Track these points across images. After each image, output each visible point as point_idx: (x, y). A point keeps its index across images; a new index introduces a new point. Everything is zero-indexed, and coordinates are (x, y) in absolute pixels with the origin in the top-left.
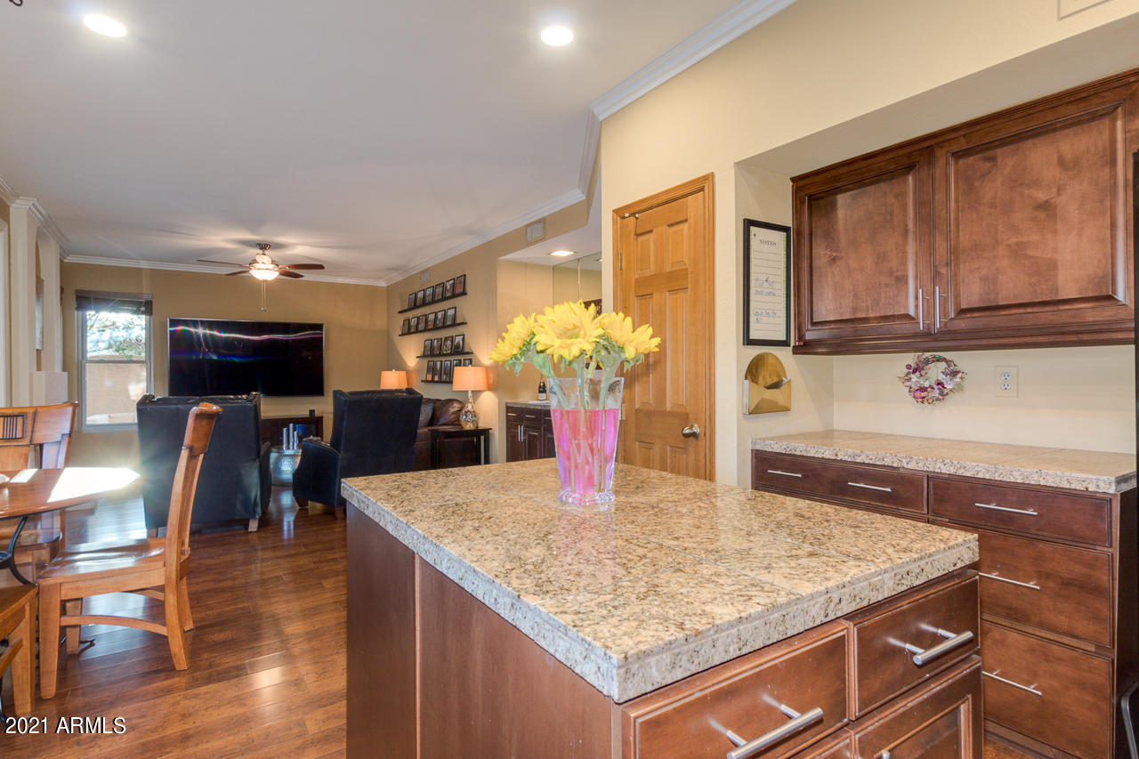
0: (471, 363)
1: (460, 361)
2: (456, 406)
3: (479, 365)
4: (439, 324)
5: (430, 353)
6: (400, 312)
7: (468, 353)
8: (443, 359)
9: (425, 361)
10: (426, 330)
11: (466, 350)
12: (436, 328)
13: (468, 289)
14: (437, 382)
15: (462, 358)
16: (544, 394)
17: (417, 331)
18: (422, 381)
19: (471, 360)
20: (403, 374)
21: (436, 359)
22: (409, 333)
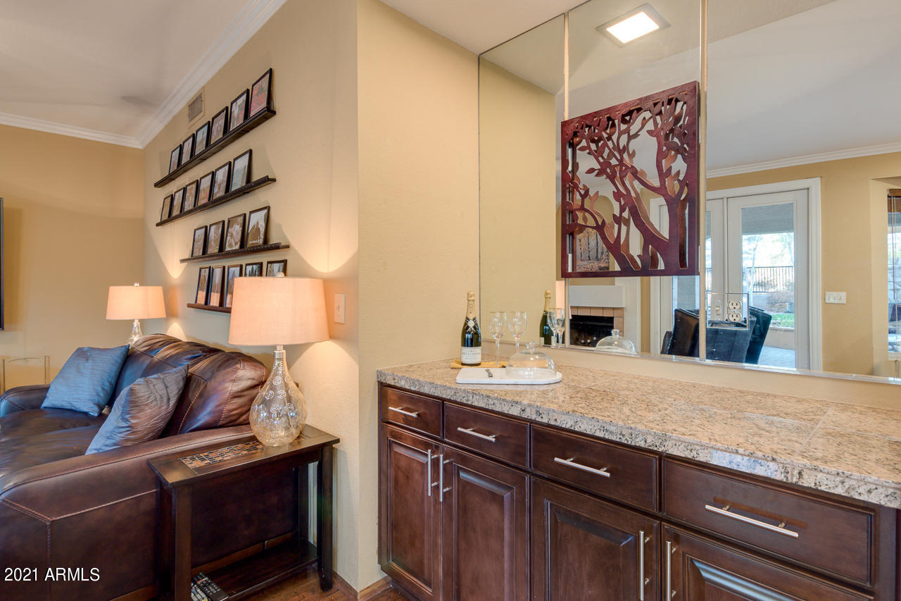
0: (285, 271)
1: (261, 264)
2: (245, 375)
3: (305, 273)
4: (219, 192)
5: (204, 251)
6: (157, 185)
7: (277, 247)
8: (227, 263)
9: (195, 268)
10: (197, 209)
11: (274, 240)
12: (213, 203)
13: (278, 104)
14: (214, 309)
15: (264, 258)
16: (478, 350)
17: (183, 213)
18: (189, 306)
19: (285, 262)
20: (155, 293)
21: (213, 264)
22: (171, 218)
